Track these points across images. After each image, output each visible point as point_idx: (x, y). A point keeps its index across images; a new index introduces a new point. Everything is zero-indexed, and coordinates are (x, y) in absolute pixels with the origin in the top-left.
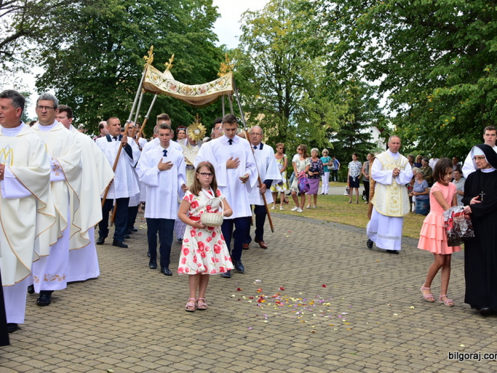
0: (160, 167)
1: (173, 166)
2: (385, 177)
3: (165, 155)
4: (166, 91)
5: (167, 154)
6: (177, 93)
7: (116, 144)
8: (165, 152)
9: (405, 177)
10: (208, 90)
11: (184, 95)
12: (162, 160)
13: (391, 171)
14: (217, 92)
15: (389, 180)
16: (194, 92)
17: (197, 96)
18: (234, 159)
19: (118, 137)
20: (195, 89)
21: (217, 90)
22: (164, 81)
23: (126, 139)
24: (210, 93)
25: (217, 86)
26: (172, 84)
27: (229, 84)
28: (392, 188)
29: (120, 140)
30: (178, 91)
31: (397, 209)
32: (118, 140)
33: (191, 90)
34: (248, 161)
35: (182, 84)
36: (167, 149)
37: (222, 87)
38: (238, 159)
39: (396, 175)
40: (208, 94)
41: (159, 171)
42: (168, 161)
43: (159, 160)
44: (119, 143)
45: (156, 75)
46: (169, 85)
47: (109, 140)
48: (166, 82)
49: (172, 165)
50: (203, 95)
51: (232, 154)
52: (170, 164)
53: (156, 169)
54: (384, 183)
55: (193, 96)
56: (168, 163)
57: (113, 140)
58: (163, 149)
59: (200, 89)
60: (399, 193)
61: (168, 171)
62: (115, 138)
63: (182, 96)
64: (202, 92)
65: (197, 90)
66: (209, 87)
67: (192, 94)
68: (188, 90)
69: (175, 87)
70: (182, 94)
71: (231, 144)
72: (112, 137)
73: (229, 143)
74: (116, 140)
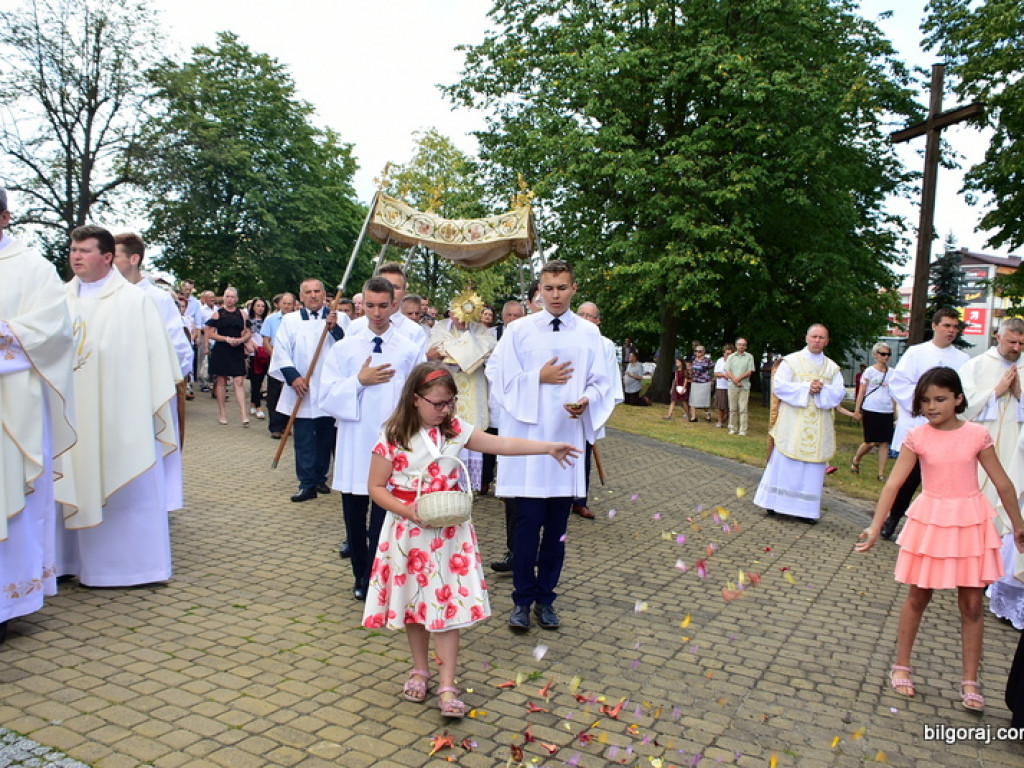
0: (364, 377)
1: (396, 375)
2: (796, 394)
3: (378, 350)
4: (413, 235)
5: (382, 346)
6: (432, 239)
7: (318, 325)
8: (378, 342)
9: (832, 395)
10: (485, 233)
11: (442, 241)
12: (369, 360)
13: (808, 385)
14: (500, 238)
15: (803, 400)
16: (461, 236)
17: (465, 243)
18: (558, 364)
19: (320, 312)
20: (461, 231)
21: (501, 235)
22: (409, 218)
23: (335, 316)
24: (489, 241)
25: (502, 229)
26: (421, 221)
27: (522, 227)
28: (807, 413)
29: (324, 317)
30: (433, 235)
31: (813, 449)
32: (319, 317)
33: (454, 232)
34: (593, 371)
35: (440, 220)
36: (382, 337)
37: (511, 231)
38: (569, 363)
39: (816, 391)
40: (484, 241)
41: (360, 385)
42: (384, 363)
43: (364, 362)
44: (323, 323)
45: (394, 210)
46: (417, 225)
47: (305, 317)
48: (412, 221)
49: (392, 373)
50: (476, 242)
51: (556, 351)
52: (388, 369)
53: (353, 382)
54: (794, 404)
55: (459, 243)
56: (383, 367)
57: (312, 317)
58: (374, 336)
59: (470, 231)
60: (818, 422)
61: (384, 386)
62: (315, 314)
63: (440, 244)
64: (474, 237)
65: (466, 232)
66: (487, 227)
67: (456, 240)
68: (450, 232)
69: (428, 227)
70: (439, 240)
71: (556, 329)
72: (309, 312)
73: (552, 326)
74: (316, 318)
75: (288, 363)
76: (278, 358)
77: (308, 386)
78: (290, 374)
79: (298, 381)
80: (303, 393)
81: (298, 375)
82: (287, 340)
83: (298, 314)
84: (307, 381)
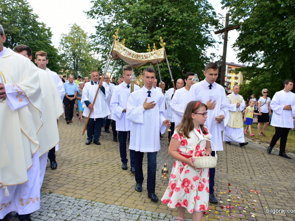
0: (146, 106)
1: (156, 105)
3: (149, 96)
4: (125, 56)
5: (151, 94)
6: (132, 58)
8: (149, 92)
10: (150, 57)
11: (135, 59)
12: (146, 100)
14: (155, 58)
15: (235, 109)
16: (142, 58)
17: (143, 60)
18: (212, 102)
20: (142, 56)
21: (155, 57)
22: (124, 50)
23: (102, 83)
24: (151, 59)
25: (155, 55)
26: (128, 52)
27: (162, 55)
28: (236, 113)
30: (132, 57)
31: (238, 124)
33: (140, 56)
35: (134, 52)
36: (151, 90)
37: (158, 56)
38: (215, 101)
39: (238, 106)
40: (149, 59)
41: (144, 110)
42: (152, 101)
43: (144, 100)
45: (119, 47)
46: (127, 53)
47: (92, 84)
48: (125, 51)
49: (155, 105)
50: (146, 59)
51: (211, 97)
52: (154, 103)
53: (141, 108)
55: (141, 60)
56: (152, 102)
58: (148, 90)
59: (145, 56)
61: (152, 110)
62: (96, 83)
64: (146, 58)
66: (150, 55)
67: (140, 59)
68: (138, 56)
69: (131, 54)
70: (134, 58)
71: (210, 88)
72: (94, 82)
73: (209, 88)
74: (96, 84)
75: (87, 99)
77: (93, 107)
78: (87, 103)
79: (90, 105)
81: (90, 103)
82: (87, 92)
83: (90, 83)
84: (93, 105)
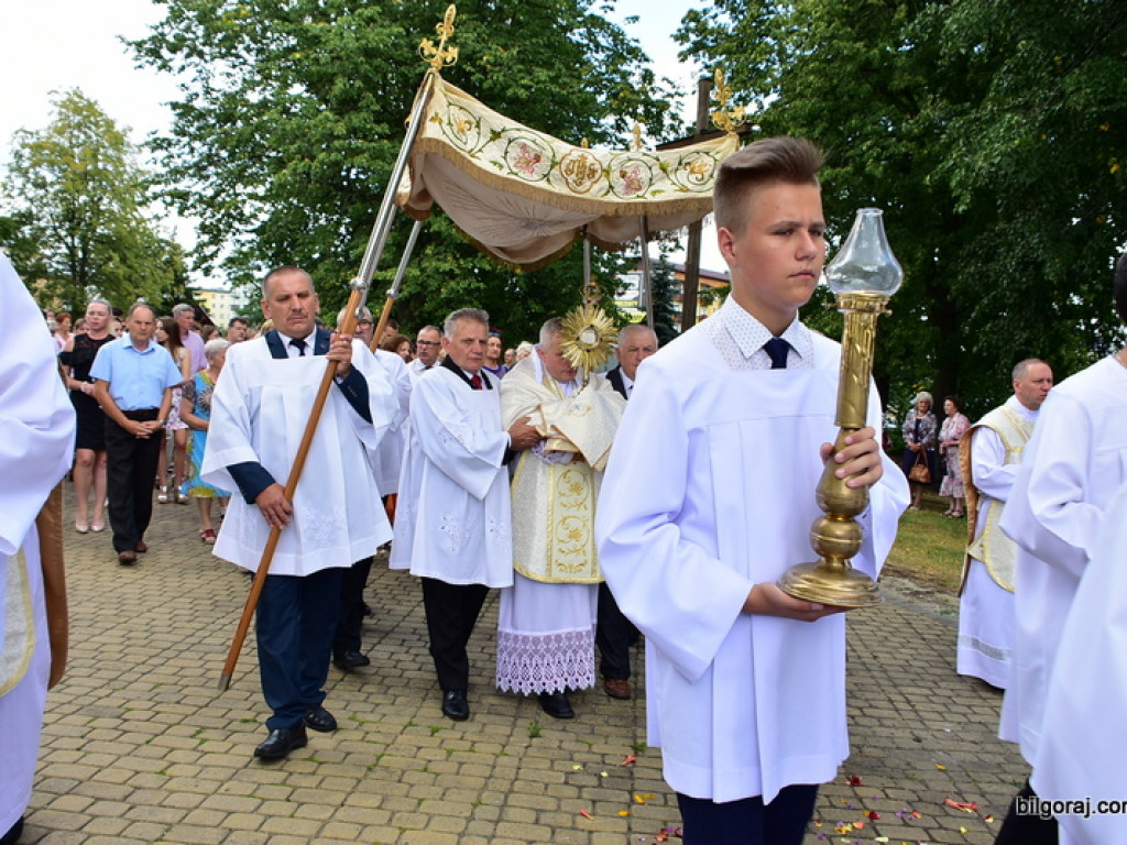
4: (504, 173)
6: (543, 184)
7: (309, 368)
10: (651, 182)
11: (565, 191)
14: (679, 196)
16: (604, 183)
17: (611, 198)
19: (311, 341)
20: (607, 172)
21: (682, 189)
22: (496, 135)
24: (659, 198)
25: (684, 176)
26: (524, 147)
29: (318, 351)
30: (546, 176)
32: (309, 350)
33: (593, 172)
35: (562, 148)
37: (702, 181)
40: (650, 198)
45: (463, 117)
46: (514, 151)
47: (278, 351)
48: (502, 142)
50: (632, 198)
55: (598, 198)
57: (293, 351)
59: (623, 175)
62: (299, 344)
63: (560, 196)
64: (629, 188)
65: (615, 175)
66: (656, 170)
67: (595, 191)
68: (587, 172)
69: (537, 159)
70: (559, 188)
72: (286, 340)
74: (302, 354)
75: (244, 454)
76: (221, 444)
77: (291, 504)
78: (250, 479)
79: (271, 494)
80: (279, 520)
81: (272, 481)
82: (241, 403)
83: (259, 342)
84: (289, 492)
